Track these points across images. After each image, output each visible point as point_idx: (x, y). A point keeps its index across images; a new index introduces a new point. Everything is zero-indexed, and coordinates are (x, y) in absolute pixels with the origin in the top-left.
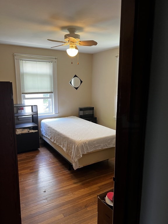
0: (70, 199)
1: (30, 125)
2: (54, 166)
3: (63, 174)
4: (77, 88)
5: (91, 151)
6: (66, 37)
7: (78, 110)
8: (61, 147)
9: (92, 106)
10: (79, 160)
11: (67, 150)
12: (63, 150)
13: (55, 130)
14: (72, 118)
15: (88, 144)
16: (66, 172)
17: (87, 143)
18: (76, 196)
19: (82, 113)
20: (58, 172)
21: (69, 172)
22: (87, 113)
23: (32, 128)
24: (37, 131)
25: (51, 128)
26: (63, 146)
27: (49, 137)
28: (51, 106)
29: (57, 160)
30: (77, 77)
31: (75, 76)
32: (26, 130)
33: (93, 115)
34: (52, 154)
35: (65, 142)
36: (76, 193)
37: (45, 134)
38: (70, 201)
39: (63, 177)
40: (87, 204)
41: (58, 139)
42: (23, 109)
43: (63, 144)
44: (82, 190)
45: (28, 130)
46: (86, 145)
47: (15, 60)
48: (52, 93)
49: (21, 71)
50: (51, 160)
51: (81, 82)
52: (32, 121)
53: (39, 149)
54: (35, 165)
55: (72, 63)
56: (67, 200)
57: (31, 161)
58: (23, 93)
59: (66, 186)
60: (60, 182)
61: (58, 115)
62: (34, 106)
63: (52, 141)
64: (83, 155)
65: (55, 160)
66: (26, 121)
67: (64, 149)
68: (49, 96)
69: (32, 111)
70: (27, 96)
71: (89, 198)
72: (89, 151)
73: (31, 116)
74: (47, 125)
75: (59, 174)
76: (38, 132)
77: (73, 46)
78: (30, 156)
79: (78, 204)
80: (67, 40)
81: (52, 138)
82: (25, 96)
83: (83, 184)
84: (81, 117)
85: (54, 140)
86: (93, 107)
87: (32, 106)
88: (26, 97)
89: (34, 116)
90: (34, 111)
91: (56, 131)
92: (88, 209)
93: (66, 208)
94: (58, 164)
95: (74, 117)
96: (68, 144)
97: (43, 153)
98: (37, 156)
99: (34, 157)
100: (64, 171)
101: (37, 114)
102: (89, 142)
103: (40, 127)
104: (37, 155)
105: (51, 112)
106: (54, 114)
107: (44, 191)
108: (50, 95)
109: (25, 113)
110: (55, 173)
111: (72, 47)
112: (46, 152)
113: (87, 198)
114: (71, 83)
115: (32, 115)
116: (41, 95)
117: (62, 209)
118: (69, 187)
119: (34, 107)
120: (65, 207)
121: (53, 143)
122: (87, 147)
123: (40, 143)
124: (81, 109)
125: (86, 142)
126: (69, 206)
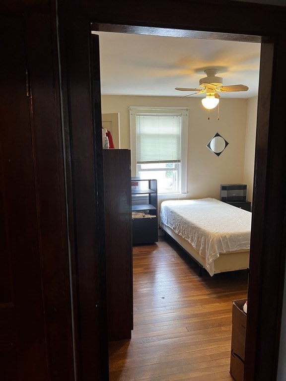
0: (197, 312)
1: (146, 207)
2: (177, 268)
3: (190, 280)
4: (218, 154)
5: (234, 250)
6: (202, 81)
7: (219, 188)
8: (189, 241)
9: (244, 184)
10: (215, 261)
11: (197, 246)
12: (192, 246)
13: (180, 216)
14: (208, 201)
15: (229, 238)
16: (196, 278)
17: (227, 237)
18: (206, 310)
19: (225, 194)
20: (183, 276)
21: (199, 279)
22: (235, 193)
23: (148, 211)
24: (155, 216)
25: (175, 213)
26: (192, 240)
27: (172, 227)
28: (176, 182)
29: (183, 262)
30: (220, 136)
31: (217, 135)
32: (141, 214)
33: (245, 197)
34: (175, 252)
35: (195, 234)
36: (207, 306)
37: (166, 222)
38: (197, 314)
39: (190, 284)
40: (222, 323)
41: (184, 230)
42: (137, 184)
43: (192, 237)
44: (218, 304)
45: (144, 214)
46: (226, 240)
47: (130, 116)
48: (179, 161)
49: (138, 131)
50: (173, 260)
51: (227, 144)
52: (148, 203)
53: (156, 243)
54: (151, 264)
55: (209, 119)
56: (193, 313)
57: (146, 258)
58: (138, 163)
59: (193, 296)
60: (184, 290)
61: (186, 195)
62: (153, 180)
63: (177, 232)
64: (220, 254)
65: (180, 261)
66: (141, 201)
67: (193, 244)
68: (174, 167)
69: (150, 188)
70: (143, 166)
71: (226, 316)
72: (231, 250)
73: (148, 195)
74: (170, 209)
75: (184, 280)
76: (157, 218)
77: (212, 94)
78: (146, 251)
79: (208, 320)
80: (203, 86)
81: (176, 228)
82: (140, 166)
83: (219, 297)
84: (224, 200)
85: (179, 232)
86: (246, 184)
87: (150, 181)
88: (142, 168)
89: (152, 194)
90: (152, 188)
91: (182, 218)
92: (223, 328)
93: (191, 322)
94: (184, 267)
95: (211, 199)
96: (198, 238)
97: (162, 249)
98: (154, 252)
99: (149, 253)
100: (192, 277)
101: (157, 193)
102: (231, 236)
103: (160, 212)
104: (154, 250)
105: (176, 190)
106: (180, 193)
107: (162, 297)
108: (176, 166)
109: (140, 190)
110: (178, 277)
111: (210, 95)
112: (167, 248)
113: (223, 315)
114: (209, 146)
115: (150, 194)
116: (163, 165)
117: (186, 322)
118: (198, 298)
119: (152, 183)
120: (190, 320)
121: (177, 235)
122: (227, 243)
123: (159, 235)
124: (224, 188)
125: (225, 236)
126: (196, 321)
